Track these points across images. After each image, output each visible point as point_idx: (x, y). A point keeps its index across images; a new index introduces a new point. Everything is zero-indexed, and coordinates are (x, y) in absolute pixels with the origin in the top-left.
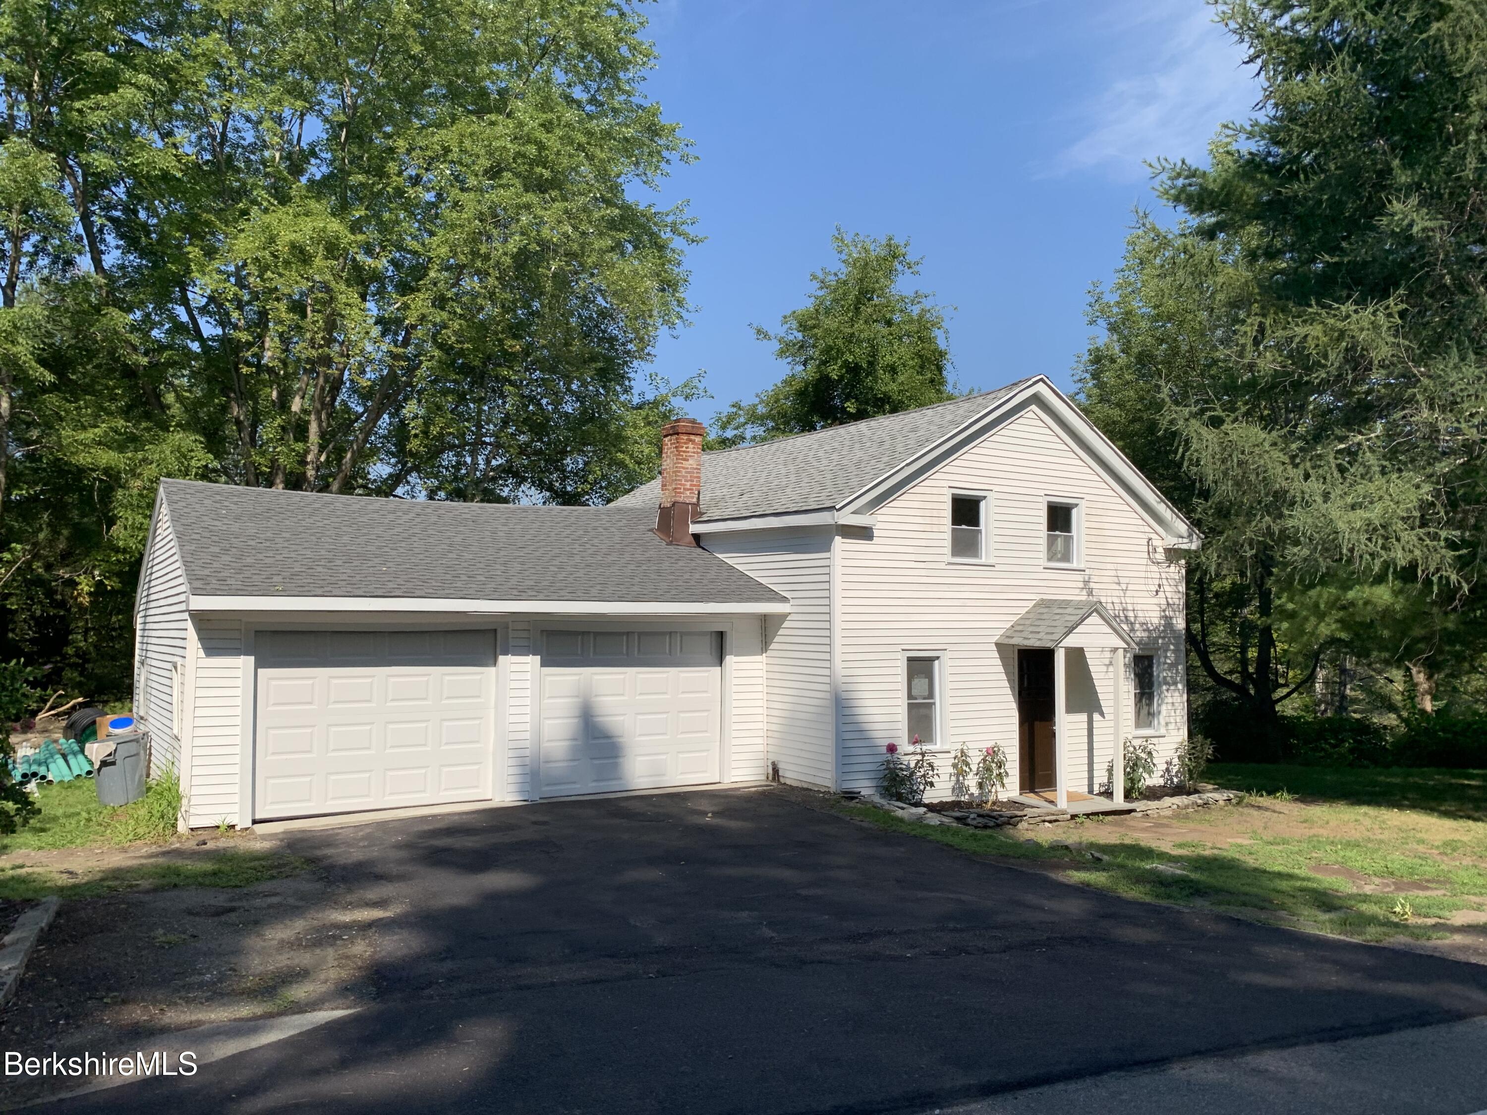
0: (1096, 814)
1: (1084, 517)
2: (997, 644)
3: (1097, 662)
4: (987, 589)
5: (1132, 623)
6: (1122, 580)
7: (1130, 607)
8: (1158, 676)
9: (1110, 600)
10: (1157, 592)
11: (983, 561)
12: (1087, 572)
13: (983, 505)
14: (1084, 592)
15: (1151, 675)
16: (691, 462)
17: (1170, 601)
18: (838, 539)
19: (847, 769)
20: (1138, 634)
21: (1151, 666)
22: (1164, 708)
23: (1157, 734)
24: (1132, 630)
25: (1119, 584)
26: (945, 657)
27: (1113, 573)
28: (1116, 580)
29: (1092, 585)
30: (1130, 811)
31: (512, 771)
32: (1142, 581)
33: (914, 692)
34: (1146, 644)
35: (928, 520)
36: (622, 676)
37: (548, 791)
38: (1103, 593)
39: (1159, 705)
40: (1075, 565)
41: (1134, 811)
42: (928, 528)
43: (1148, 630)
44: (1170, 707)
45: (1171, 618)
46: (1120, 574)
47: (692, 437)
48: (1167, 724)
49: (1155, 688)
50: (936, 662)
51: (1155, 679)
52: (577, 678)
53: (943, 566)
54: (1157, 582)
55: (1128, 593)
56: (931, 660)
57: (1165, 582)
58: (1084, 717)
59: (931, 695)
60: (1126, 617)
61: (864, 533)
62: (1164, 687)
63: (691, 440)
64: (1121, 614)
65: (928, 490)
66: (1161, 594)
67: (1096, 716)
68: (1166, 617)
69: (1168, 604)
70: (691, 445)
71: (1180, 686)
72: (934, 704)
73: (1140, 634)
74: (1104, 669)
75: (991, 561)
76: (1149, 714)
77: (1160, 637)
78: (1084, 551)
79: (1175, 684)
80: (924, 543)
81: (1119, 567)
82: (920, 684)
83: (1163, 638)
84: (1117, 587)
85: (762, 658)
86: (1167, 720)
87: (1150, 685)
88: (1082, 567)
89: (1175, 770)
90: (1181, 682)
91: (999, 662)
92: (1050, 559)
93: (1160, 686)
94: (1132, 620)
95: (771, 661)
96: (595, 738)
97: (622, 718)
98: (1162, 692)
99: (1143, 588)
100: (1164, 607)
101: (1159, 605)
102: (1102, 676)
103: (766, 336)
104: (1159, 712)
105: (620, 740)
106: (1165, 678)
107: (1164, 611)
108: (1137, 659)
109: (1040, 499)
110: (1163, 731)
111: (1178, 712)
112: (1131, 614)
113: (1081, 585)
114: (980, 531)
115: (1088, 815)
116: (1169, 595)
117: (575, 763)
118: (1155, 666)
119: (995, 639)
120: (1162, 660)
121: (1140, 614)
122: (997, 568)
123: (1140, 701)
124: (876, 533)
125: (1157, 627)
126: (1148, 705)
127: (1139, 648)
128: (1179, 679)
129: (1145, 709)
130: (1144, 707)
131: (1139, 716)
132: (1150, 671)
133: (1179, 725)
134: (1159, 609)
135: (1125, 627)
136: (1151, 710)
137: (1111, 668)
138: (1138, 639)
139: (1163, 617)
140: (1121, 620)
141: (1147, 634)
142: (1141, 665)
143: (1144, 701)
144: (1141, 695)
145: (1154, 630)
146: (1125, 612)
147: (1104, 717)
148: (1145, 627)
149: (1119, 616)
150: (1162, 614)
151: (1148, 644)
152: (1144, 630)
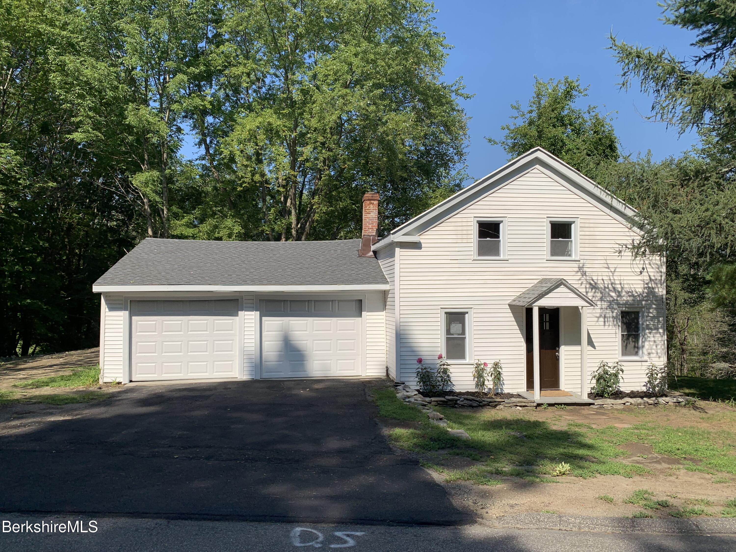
0: (561, 404)
1: (579, 229)
2: (509, 305)
3: (589, 315)
4: (503, 273)
5: (619, 292)
6: (610, 266)
7: (617, 282)
8: (643, 324)
9: (600, 278)
10: (641, 272)
11: (502, 257)
12: (582, 261)
13: (501, 225)
14: (579, 274)
15: (638, 323)
16: (372, 214)
17: (653, 278)
18: (397, 250)
19: (403, 371)
21: (638, 318)
22: (646, 344)
23: (640, 360)
24: (619, 296)
25: (608, 268)
26: (471, 312)
27: (605, 261)
28: (606, 266)
29: (585, 269)
30: (590, 404)
31: (245, 365)
32: (629, 266)
33: (452, 331)
34: (630, 304)
35: (460, 237)
36: (306, 322)
37: (266, 376)
38: (594, 274)
39: (643, 342)
40: (573, 258)
41: (593, 404)
42: (459, 241)
43: (633, 296)
44: (652, 343)
45: (653, 288)
46: (608, 262)
47: (372, 202)
48: (649, 354)
49: (640, 332)
50: (467, 315)
51: (640, 326)
52: (281, 322)
53: (470, 261)
54: (641, 266)
55: (616, 274)
56: (464, 314)
57: (648, 266)
59: (463, 333)
60: (614, 288)
61: (417, 246)
62: (647, 331)
63: (371, 203)
64: (610, 286)
65: (460, 220)
66: (645, 274)
67: (590, 348)
68: (649, 288)
69: (651, 280)
70: (371, 206)
71: (661, 331)
72: (465, 338)
73: (625, 298)
74: (596, 319)
75: (506, 258)
76: (635, 347)
77: (643, 300)
78: (579, 249)
79: (657, 329)
80: (457, 249)
81: (608, 258)
82: (456, 328)
83: (646, 301)
84: (607, 270)
85: (384, 313)
86: (650, 351)
87: (637, 329)
88: (577, 259)
90: (661, 328)
91: (511, 315)
92: (552, 255)
93: (644, 330)
94: (620, 290)
95: (388, 315)
96: (291, 351)
97: (306, 342)
98: (645, 334)
99: (630, 270)
100: (647, 282)
101: (643, 280)
103: (495, 143)
104: (643, 347)
105: (305, 352)
106: (647, 325)
107: (647, 284)
108: (624, 314)
109: (545, 220)
110: (646, 358)
111: (659, 347)
112: (619, 286)
113: (577, 269)
114: (499, 241)
115: (550, 405)
116: (651, 274)
117: (281, 363)
118: (640, 318)
119: (508, 302)
120: (646, 314)
121: (626, 286)
122: (510, 261)
123: (628, 339)
124: (423, 245)
125: (640, 294)
126: (635, 342)
127: (625, 307)
128: (660, 326)
129: (632, 344)
130: (631, 343)
131: (626, 348)
132: (636, 321)
133: (660, 354)
134: (642, 283)
135: (613, 294)
136: (636, 345)
137: (602, 319)
138: (624, 302)
139: (646, 288)
140: (610, 290)
141: (632, 298)
142: (628, 317)
143: (630, 339)
144: (629, 336)
145: (639, 296)
146: (613, 285)
147: (595, 348)
148: (630, 294)
149: (608, 288)
150: (646, 286)
151: (633, 304)
152: (630, 296)
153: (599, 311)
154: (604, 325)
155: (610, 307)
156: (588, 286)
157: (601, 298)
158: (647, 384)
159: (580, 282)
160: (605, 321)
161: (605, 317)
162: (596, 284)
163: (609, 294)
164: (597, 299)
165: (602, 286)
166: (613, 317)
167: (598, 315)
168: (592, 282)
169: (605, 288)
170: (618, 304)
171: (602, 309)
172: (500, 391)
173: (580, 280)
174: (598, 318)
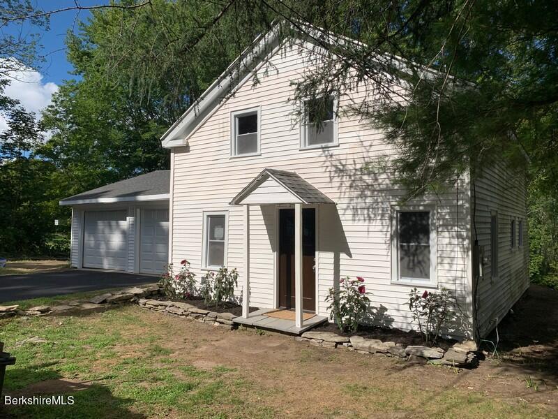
1: (338, 104)
12: (341, 147)
18: (173, 155)
26: (228, 215)
33: (215, 236)
41: (299, 335)
53: (228, 160)
59: (224, 237)
72: (224, 243)
75: (260, 152)
78: (338, 131)
82: (218, 232)
88: (336, 143)
114: (257, 135)
122: (263, 156)
124: (191, 148)
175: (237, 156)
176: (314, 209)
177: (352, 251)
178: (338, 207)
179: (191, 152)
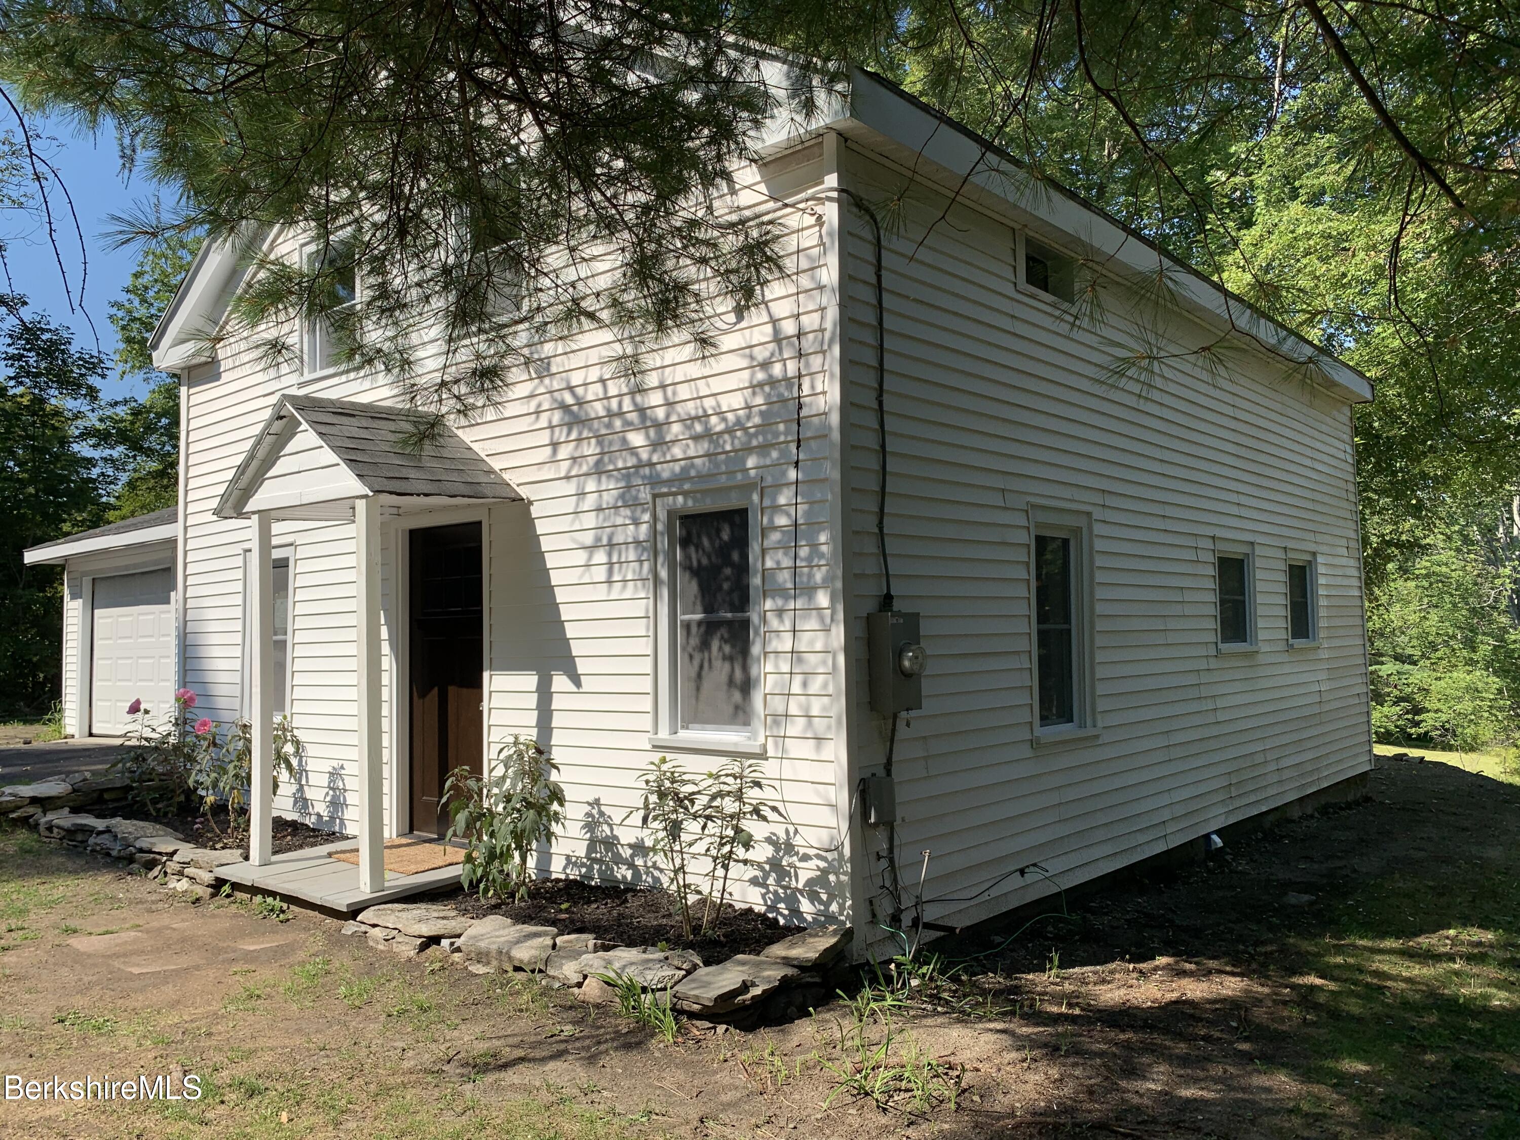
3: (565, 542)
5: (659, 426)
8: (759, 570)
10: (740, 314)
15: (743, 569)
17: (789, 328)
18: (185, 391)
20: (677, 451)
21: (741, 542)
22: (771, 668)
24: (659, 442)
26: (293, 557)
34: (700, 476)
39: (760, 658)
43: (708, 435)
44: (789, 665)
45: (792, 381)
48: (775, 719)
49: (749, 608)
51: (752, 580)
56: (286, 564)
58: (530, 681)
60: (641, 411)
61: (211, 371)
66: (755, 317)
67: (560, 682)
68: (772, 382)
69: (780, 340)
71: (823, 599)
72: (287, 643)
73: (681, 450)
74: (581, 557)
76: (731, 682)
77: (748, 450)
79: (810, 591)
83: (762, 450)
86: (782, 705)
89: (806, 872)
90: (825, 583)
94: (661, 413)
98: (767, 619)
100: (761, 354)
101: (749, 352)
102: (573, 576)
104: (759, 682)
106: (767, 573)
107: (765, 365)
111: (816, 685)
112: (655, 398)
118: (752, 540)
120: (767, 518)
123: (705, 645)
124: (223, 365)
125: (738, 421)
126: (730, 659)
127: (685, 494)
128: (819, 576)
129: (720, 671)
130: (718, 663)
131: (698, 689)
132: (735, 556)
133: (819, 724)
134: (745, 363)
135: (637, 439)
136: (738, 674)
137: (600, 557)
138: (677, 467)
139: (761, 385)
140: (627, 423)
141: (704, 446)
142: (706, 542)
143: (715, 644)
144: (709, 628)
145: (729, 431)
146: (638, 398)
147: (578, 684)
148: (698, 428)
149: (620, 414)
150: (760, 376)
151: (710, 476)
152: (696, 438)
153: (590, 520)
154: (609, 582)
155: (627, 500)
156: (557, 417)
157: (598, 463)
158: (766, 876)
159: (532, 406)
160: (611, 564)
161: (611, 545)
162: (580, 403)
163: (624, 441)
164: (585, 469)
165: (599, 409)
166: (637, 542)
167: (588, 538)
168: (569, 399)
169: (611, 415)
170: (654, 481)
171: (599, 509)
172: (337, 829)
173: (532, 396)
174: (591, 549)
175: (319, 374)
176: (479, 523)
177: (582, 667)
178: (535, 511)
179: (225, 377)
